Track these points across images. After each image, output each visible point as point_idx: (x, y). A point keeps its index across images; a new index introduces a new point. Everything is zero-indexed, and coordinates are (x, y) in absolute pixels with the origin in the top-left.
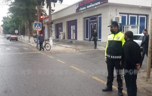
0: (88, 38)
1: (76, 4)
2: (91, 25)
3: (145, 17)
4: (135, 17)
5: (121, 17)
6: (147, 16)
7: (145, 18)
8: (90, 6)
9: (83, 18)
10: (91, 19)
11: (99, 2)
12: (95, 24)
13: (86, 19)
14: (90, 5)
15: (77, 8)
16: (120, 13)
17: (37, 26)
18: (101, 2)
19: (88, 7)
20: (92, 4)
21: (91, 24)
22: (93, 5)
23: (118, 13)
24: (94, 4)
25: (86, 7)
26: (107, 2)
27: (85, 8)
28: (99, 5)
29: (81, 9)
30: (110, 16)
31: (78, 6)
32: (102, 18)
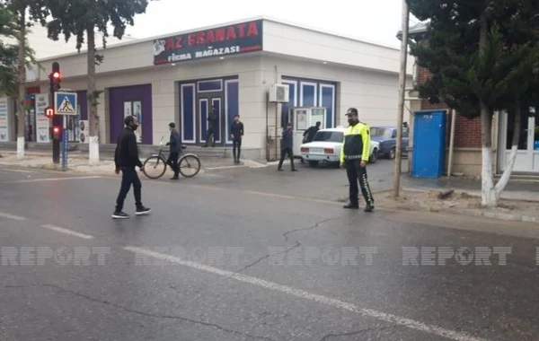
0: (192, 139)
1: (155, 41)
2: (204, 103)
3: (333, 86)
4: (313, 87)
5: (288, 86)
6: (336, 84)
7: (331, 89)
8: (206, 53)
9: (175, 82)
10: (203, 87)
11: (238, 48)
12: (215, 101)
13: (183, 85)
14: (207, 50)
15: (157, 53)
16: (284, 77)
17: (64, 102)
18: (240, 48)
19: (198, 54)
20: (213, 49)
21: (201, 100)
22: (216, 51)
23: (280, 77)
24: (221, 50)
25: (193, 55)
26: (261, 49)
27: (189, 56)
28: (236, 53)
29: (174, 57)
30: (264, 83)
31: (162, 49)
32: (240, 85)
